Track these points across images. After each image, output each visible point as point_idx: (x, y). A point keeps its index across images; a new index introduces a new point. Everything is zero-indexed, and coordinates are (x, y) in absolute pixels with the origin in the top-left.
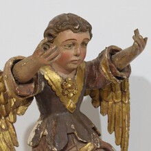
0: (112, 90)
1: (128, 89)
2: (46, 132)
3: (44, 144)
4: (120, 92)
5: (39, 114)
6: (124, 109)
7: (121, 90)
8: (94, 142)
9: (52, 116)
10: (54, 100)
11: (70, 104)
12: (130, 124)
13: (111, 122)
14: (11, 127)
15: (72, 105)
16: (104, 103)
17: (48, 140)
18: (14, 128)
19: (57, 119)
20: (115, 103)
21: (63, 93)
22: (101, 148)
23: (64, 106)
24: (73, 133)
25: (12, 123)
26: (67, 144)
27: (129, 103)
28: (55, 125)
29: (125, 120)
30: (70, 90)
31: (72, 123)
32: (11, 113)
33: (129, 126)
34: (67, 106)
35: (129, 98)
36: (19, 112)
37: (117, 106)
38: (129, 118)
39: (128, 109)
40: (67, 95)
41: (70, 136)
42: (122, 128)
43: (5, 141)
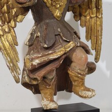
0: (89, 8)
1: (101, 7)
2: (39, 34)
3: (38, 43)
4: (95, 9)
5: (33, 22)
6: (98, 23)
7: (96, 7)
8: (75, 41)
9: (43, 22)
10: (45, 10)
11: (57, 13)
12: (103, 34)
13: (88, 32)
14: (12, 30)
15: (58, 14)
16: (83, 18)
17: (40, 39)
18: (14, 31)
19: (47, 24)
20: (91, 18)
21: (52, 4)
22: (80, 46)
23: (53, 15)
24: (60, 35)
25: (13, 28)
26: (55, 42)
27: (102, 17)
28: (46, 29)
29: (98, 31)
30: (57, 2)
31: (58, 28)
32: (12, 20)
33: (101, 35)
34: (55, 15)
35: (102, 14)
36: (18, 20)
37: (93, 20)
38: (102, 29)
39: (101, 22)
40: (55, 6)
41: (57, 37)
42: (97, 37)
43: (8, 41)
